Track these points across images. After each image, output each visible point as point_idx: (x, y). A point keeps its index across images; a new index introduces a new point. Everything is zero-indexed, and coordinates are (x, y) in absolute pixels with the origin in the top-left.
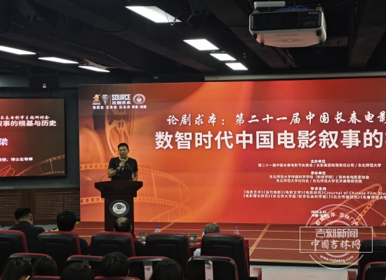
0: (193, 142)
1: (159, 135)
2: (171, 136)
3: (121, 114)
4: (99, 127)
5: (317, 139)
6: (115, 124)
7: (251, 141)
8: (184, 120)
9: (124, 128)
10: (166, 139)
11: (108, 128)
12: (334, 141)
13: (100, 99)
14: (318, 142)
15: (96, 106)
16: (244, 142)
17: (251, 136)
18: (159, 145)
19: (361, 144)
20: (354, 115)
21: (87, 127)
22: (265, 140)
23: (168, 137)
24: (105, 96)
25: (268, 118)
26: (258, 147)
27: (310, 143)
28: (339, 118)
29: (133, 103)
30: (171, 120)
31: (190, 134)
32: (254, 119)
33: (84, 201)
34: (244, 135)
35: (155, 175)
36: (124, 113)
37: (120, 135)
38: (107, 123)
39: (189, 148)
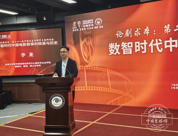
4: (76, 43)
6: (85, 40)
7: (176, 46)
8: (127, 34)
10: (115, 48)
11: (82, 44)
13: (76, 24)
15: (75, 29)
16: (171, 46)
17: (176, 41)
23: (117, 47)
24: (79, 22)
29: (95, 25)
31: (131, 43)
34: (171, 41)
35: (109, 72)
36: (90, 33)
37: (88, 47)
38: (81, 40)
39: (131, 53)
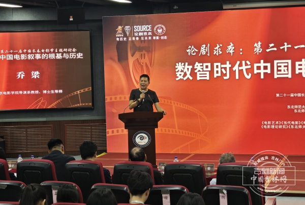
0: (212, 72)
1: (179, 67)
3: (142, 45)
6: (137, 55)
7: (269, 71)
8: (203, 50)
9: (146, 60)
10: (186, 70)
17: (269, 65)
21: (111, 59)
22: (283, 69)
23: (188, 68)
24: (127, 28)
25: (286, 46)
26: (276, 76)
30: (191, 50)
32: (272, 48)
33: (109, 132)
34: (262, 64)
35: (175, 106)
38: (130, 55)
39: (208, 78)
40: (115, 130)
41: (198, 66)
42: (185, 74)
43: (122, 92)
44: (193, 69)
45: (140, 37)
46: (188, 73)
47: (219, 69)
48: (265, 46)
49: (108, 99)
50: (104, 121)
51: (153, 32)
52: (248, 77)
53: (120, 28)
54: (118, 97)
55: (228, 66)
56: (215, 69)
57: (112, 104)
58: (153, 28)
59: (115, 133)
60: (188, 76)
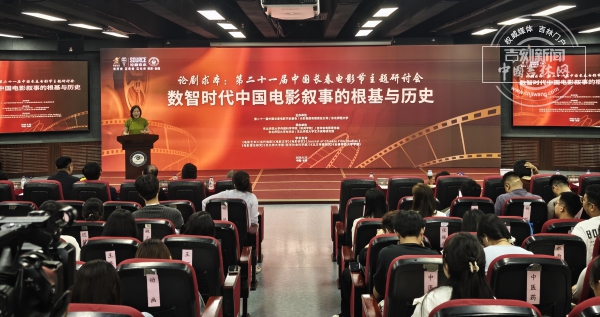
0: (200, 99)
1: (171, 94)
2: (181, 95)
3: (138, 75)
4: (118, 87)
5: (300, 97)
6: (133, 84)
7: (248, 99)
8: (193, 80)
9: (140, 88)
10: (177, 97)
11: (127, 89)
12: (313, 98)
13: (120, 60)
14: (301, 99)
15: (116, 68)
16: (243, 99)
17: (248, 94)
18: (171, 102)
19: (334, 101)
20: (328, 77)
21: (108, 86)
22: (259, 98)
23: (178, 95)
24: (124, 59)
25: (262, 79)
26: (254, 103)
27: (295, 100)
28: (317, 79)
29: (148, 65)
30: (182, 80)
31: (198, 93)
32: (251, 80)
33: (105, 153)
34: (243, 93)
35: (167, 129)
36: (141, 74)
37: (137, 94)
38: (125, 84)
39: (197, 104)
40: (110, 151)
41: (188, 94)
42: (176, 101)
43: (117, 116)
44: (184, 97)
45: (135, 68)
46: (179, 100)
47: (207, 97)
48: (245, 78)
49: (104, 122)
50: (100, 143)
51: (147, 63)
52: (231, 104)
53: (117, 59)
54: (114, 120)
55: (214, 94)
56: (203, 97)
57: (108, 127)
58: (147, 60)
59: (110, 154)
60: (179, 102)
